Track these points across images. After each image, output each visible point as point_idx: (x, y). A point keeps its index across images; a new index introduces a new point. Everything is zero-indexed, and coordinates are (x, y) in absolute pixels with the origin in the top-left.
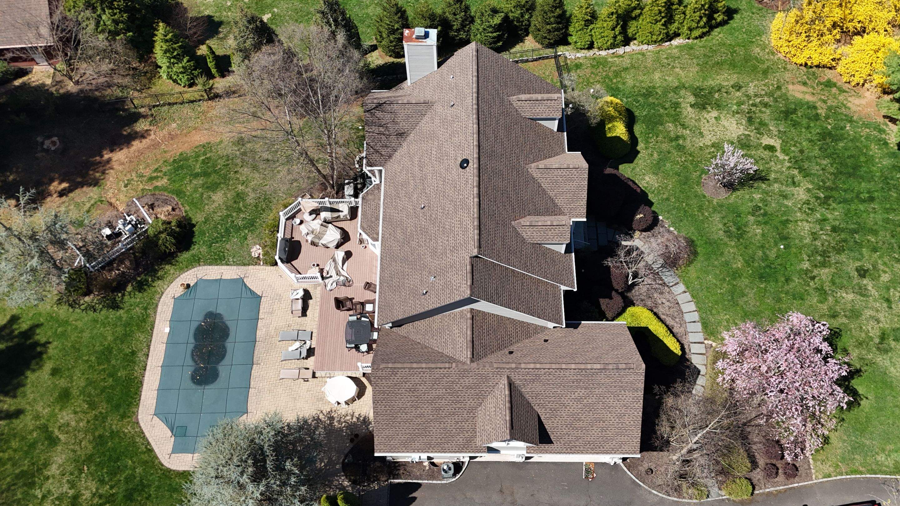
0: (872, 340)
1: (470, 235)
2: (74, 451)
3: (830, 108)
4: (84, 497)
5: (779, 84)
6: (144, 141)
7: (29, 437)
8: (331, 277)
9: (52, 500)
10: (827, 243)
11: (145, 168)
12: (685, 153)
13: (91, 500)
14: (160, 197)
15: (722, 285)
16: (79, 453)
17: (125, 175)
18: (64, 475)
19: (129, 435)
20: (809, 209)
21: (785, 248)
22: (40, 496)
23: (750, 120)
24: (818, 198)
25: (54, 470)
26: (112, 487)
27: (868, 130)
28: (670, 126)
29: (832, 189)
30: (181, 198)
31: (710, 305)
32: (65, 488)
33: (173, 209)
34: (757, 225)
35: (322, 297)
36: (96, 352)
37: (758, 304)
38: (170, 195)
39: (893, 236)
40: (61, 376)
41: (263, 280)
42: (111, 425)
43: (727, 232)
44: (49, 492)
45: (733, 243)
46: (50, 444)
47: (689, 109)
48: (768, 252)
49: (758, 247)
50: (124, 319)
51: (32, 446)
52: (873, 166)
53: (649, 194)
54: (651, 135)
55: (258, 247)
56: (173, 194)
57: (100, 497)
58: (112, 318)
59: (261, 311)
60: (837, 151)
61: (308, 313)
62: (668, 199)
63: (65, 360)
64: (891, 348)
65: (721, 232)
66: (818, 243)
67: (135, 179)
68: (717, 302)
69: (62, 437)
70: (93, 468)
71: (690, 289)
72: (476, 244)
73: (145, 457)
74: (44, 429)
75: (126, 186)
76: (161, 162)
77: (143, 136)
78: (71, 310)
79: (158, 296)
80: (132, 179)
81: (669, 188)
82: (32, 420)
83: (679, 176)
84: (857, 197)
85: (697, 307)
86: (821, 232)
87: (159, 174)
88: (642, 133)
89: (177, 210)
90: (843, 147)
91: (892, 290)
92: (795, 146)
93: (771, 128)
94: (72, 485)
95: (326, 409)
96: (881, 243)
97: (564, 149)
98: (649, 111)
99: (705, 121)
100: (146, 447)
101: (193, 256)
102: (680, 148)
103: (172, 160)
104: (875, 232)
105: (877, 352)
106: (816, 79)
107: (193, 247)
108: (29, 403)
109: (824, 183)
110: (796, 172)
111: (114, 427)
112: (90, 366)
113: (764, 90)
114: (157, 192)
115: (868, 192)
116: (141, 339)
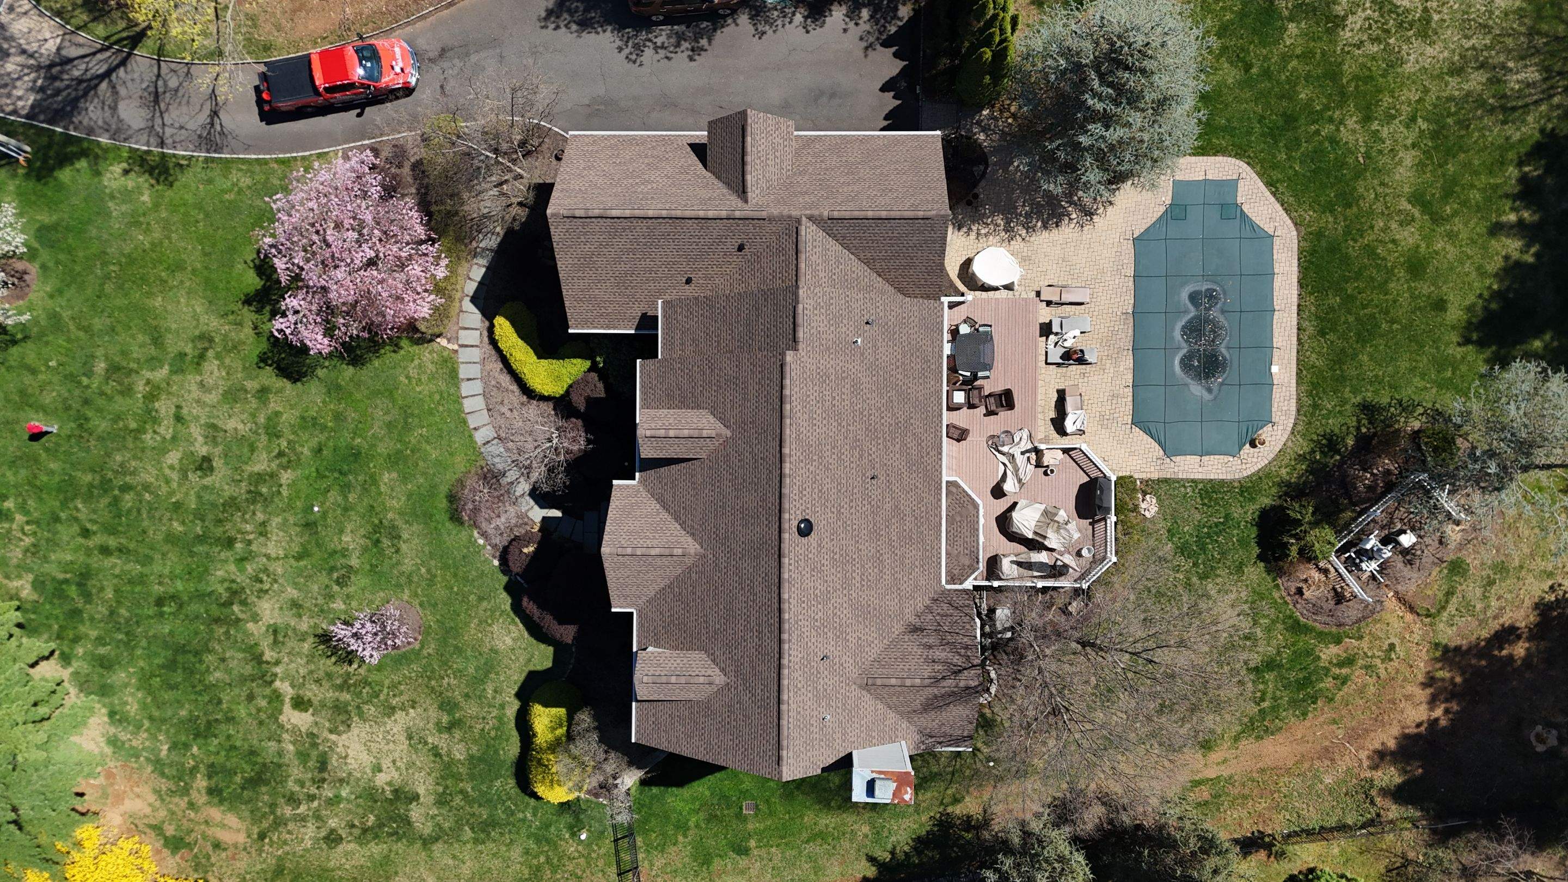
0: (217, 353)
1: (797, 389)
2: (1382, 184)
3: (186, 791)
4: (1354, 118)
5: (260, 843)
6: (1378, 746)
7: (1456, 206)
8: (1023, 453)
9: (1401, 115)
10: (247, 516)
11: (1365, 686)
12: (441, 693)
13: (1344, 115)
14: (1328, 619)
15: (419, 442)
16: (1376, 182)
17: (1397, 671)
18: (1392, 150)
19: (1306, 206)
20: (261, 582)
21: (313, 506)
22: (1420, 120)
23: (323, 765)
24: (244, 603)
25: (1409, 158)
26: (1317, 132)
27: (134, 743)
28: (459, 753)
29: (217, 621)
30: (1290, 617)
31: (441, 409)
32: (1385, 132)
33: (1300, 592)
34: (347, 550)
35: (1035, 418)
36: (1382, 336)
37: (370, 410)
38: (1310, 623)
39: (144, 532)
40: (1429, 297)
41: (1132, 453)
42: (1335, 223)
43: (395, 536)
44: (1408, 127)
45: (390, 515)
46: (1423, 195)
47: (421, 791)
48: (340, 499)
49: (352, 509)
50: (1348, 389)
51: (1448, 193)
52: (142, 669)
53: (508, 607)
54: (493, 733)
55: (1148, 515)
56: (1305, 625)
57: (1331, 120)
58: (1367, 390)
59: (1130, 398)
60: (193, 697)
61: (1056, 395)
62: (481, 599)
63: (1428, 324)
64: (193, 341)
65: (405, 536)
66: (260, 516)
67: (1378, 662)
68: (431, 413)
69: (1405, 205)
70: (1350, 160)
71: (467, 434)
72: (787, 369)
73: (1276, 175)
74: (1437, 219)
75: (1392, 647)
76: (1338, 697)
77: (1381, 757)
78: (1438, 406)
79: (1299, 428)
80: (1383, 661)
81: (476, 621)
82: (1459, 232)
83: (456, 647)
84: (181, 606)
85: (461, 404)
86: (251, 537)
87: (1337, 671)
88: (507, 740)
89: (1293, 590)
90: (182, 707)
91: (168, 437)
92: (259, 710)
93: (291, 747)
94: (1375, 134)
95: (1017, 244)
96: (165, 520)
97: (639, 616)
98: (490, 787)
99: (398, 764)
100: (1277, 189)
101: (1252, 500)
102: (448, 705)
103: (1320, 703)
104: (171, 538)
105: (213, 334)
106: (196, 856)
107: (1256, 516)
108: (1469, 257)
109: (227, 633)
110: (269, 655)
111: (1331, 219)
112: (1387, 313)
113: (289, 832)
114: (1334, 629)
115: (162, 614)
116: (1314, 356)
